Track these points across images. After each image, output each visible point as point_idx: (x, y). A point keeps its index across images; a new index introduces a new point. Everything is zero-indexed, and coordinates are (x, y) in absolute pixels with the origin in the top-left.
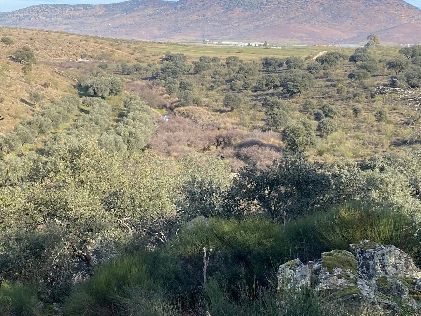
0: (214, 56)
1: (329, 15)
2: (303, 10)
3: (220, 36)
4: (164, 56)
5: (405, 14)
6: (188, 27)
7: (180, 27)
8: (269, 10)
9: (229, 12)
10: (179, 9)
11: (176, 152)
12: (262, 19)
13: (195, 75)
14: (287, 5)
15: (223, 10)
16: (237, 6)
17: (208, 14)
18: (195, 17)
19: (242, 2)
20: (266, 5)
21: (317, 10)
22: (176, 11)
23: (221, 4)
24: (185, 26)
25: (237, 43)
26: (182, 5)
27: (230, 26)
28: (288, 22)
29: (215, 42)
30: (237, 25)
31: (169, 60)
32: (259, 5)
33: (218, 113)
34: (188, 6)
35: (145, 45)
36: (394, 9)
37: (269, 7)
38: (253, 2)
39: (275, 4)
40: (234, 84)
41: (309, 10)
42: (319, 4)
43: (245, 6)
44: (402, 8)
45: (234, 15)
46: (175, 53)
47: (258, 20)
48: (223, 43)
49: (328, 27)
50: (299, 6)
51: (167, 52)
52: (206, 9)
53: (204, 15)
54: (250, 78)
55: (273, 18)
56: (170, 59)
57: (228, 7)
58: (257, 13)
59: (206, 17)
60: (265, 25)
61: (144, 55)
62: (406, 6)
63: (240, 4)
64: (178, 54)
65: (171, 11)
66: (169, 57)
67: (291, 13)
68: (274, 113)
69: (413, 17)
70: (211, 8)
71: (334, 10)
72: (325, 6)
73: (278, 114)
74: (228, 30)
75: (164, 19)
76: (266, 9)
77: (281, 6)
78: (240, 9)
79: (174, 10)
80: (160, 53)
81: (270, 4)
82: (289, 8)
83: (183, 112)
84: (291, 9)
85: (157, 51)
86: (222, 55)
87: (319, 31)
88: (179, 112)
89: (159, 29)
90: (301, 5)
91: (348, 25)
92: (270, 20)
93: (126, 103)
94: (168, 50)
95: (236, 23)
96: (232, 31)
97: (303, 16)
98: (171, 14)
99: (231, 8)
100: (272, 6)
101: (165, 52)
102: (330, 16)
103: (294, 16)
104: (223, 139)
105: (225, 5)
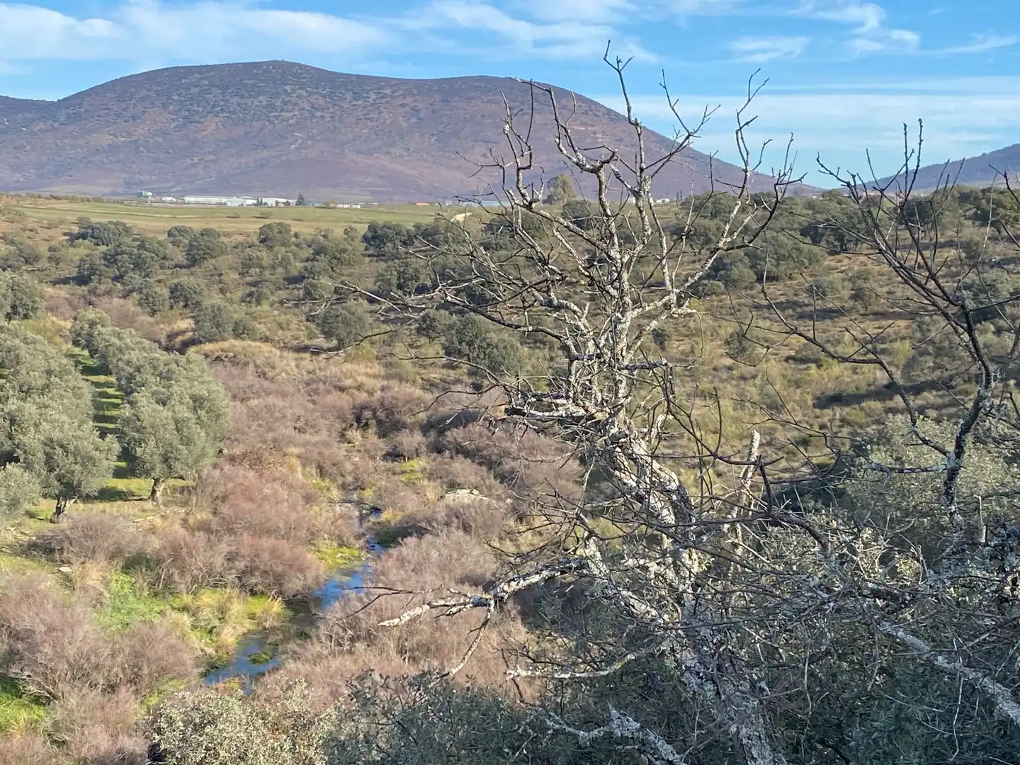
0: (204, 226)
1: (433, 135)
2: (370, 124)
3: (172, 184)
4: (75, 229)
5: (604, 133)
6: (90, 162)
7: (69, 164)
8: (291, 122)
9: (192, 126)
10: (63, 119)
11: (295, 446)
12: (275, 143)
13: (193, 269)
14: (331, 110)
15: (176, 123)
16: (209, 112)
17: (140, 131)
18: (105, 139)
19: (222, 103)
20: (282, 110)
21: (404, 124)
22: (56, 125)
23: (171, 108)
24: (81, 161)
25: (224, 200)
26: (70, 111)
27: (196, 160)
28: (337, 150)
29: (169, 199)
30: (212, 157)
31: (90, 239)
32: (265, 110)
33: (307, 355)
34: (87, 111)
35: (18, 201)
36: (578, 122)
37: (290, 115)
38: (250, 104)
39: (303, 109)
40: (314, 286)
41: (384, 123)
42: (407, 109)
43: (230, 112)
44: (595, 118)
45: (204, 133)
46: (104, 220)
47: (265, 147)
48: (187, 199)
49: (433, 163)
50: (359, 113)
51: (81, 219)
52: (134, 118)
53: (129, 135)
54: (344, 272)
55: (300, 141)
56: (92, 236)
57: (187, 114)
58: (262, 129)
59: (134, 138)
60: (284, 158)
61: (21, 226)
62: (603, 114)
63: (217, 109)
64: (111, 223)
65: (42, 125)
66: (89, 231)
67: (343, 130)
68: (489, 345)
69: (621, 140)
70: (146, 116)
71: (442, 123)
72: (422, 115)
73: (501, 346)
74: (193, 171)
75: (25, 144)
76: (283, 120)
77: (318, 114)
78: (219, 119)
79: (50, 122)
80: (62, 222)
81: (290, 108)
82: (336, 119)
83: (217, 354)
84: (341, 121)
85: (55, 217)
86: (223, 225)
87: (413, 172)
88: (207, 356)
89: (15, 168)
90: (365, 112)
91: (479, 157)
92: (293, 146)
93: (79, 335)
94: (82, 215)
95: (210, 153)
96: (201, 172)
97: (373, 136)
98: (42, 130)
99: (197, 118)
100: (297, 113)
101: (73, 218)
102: (435, 138)
103: (350, 136)
104: (371, 413)
105: (180, 110)
